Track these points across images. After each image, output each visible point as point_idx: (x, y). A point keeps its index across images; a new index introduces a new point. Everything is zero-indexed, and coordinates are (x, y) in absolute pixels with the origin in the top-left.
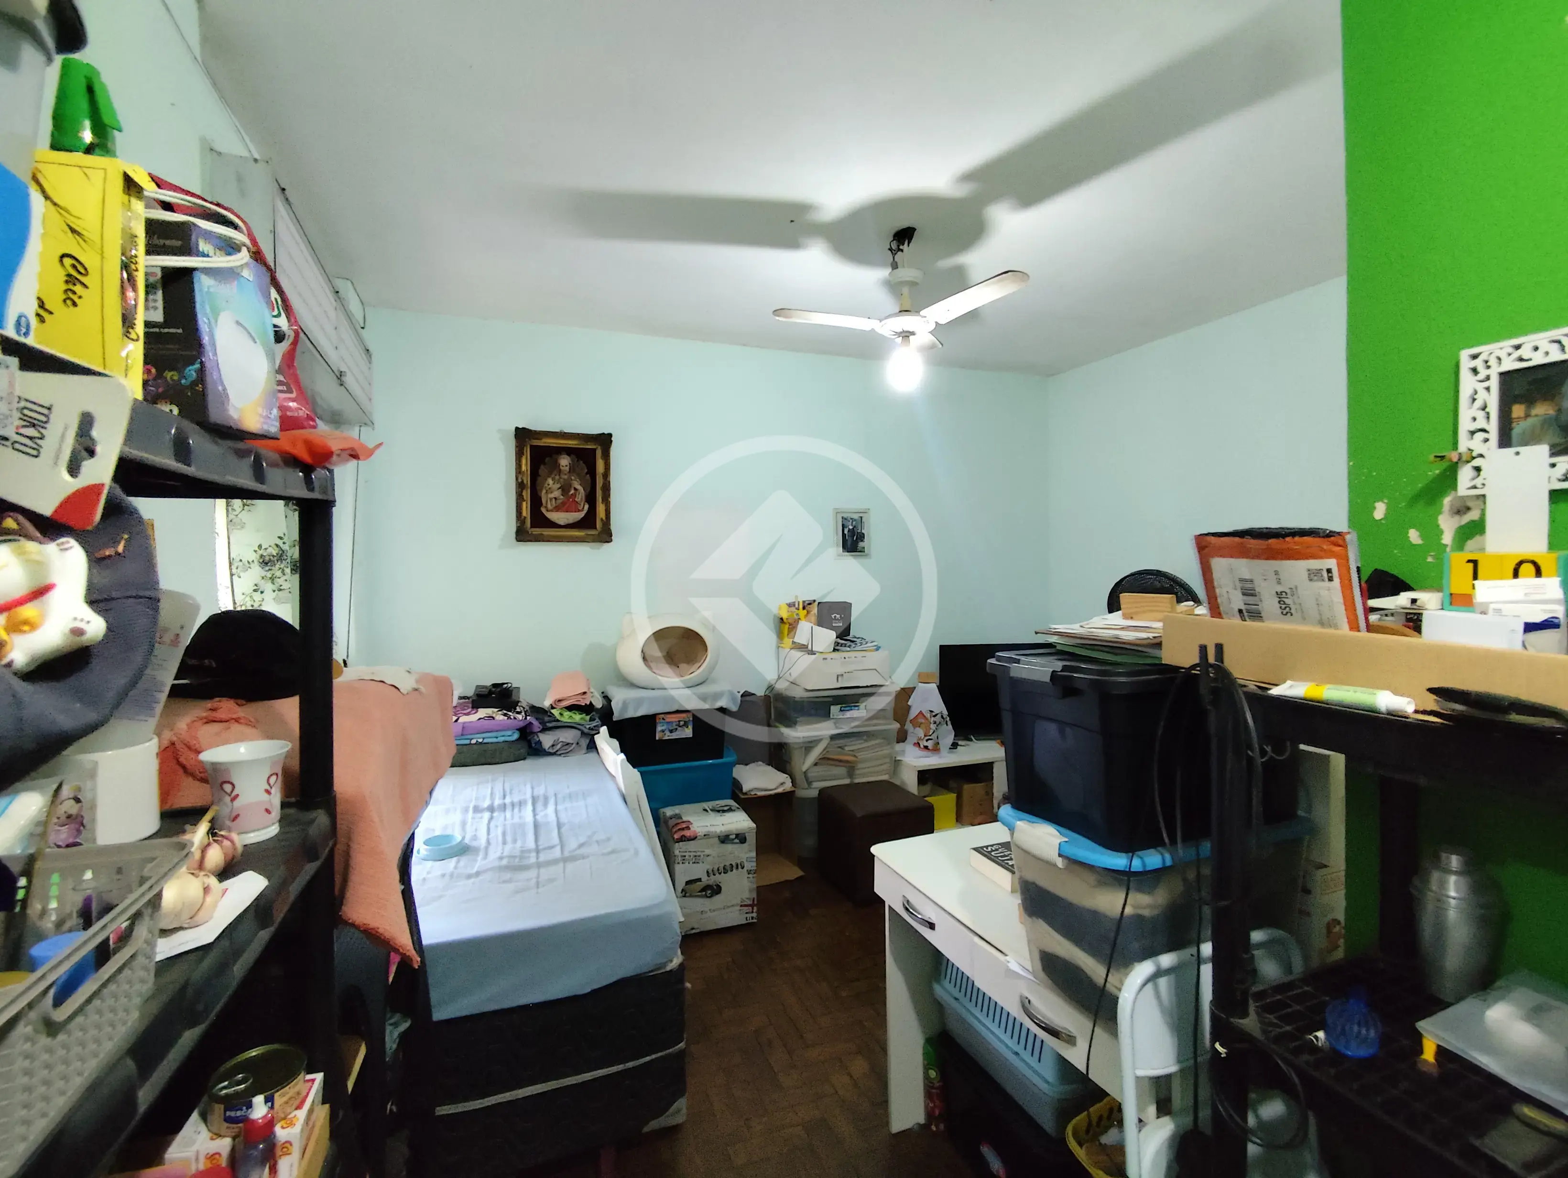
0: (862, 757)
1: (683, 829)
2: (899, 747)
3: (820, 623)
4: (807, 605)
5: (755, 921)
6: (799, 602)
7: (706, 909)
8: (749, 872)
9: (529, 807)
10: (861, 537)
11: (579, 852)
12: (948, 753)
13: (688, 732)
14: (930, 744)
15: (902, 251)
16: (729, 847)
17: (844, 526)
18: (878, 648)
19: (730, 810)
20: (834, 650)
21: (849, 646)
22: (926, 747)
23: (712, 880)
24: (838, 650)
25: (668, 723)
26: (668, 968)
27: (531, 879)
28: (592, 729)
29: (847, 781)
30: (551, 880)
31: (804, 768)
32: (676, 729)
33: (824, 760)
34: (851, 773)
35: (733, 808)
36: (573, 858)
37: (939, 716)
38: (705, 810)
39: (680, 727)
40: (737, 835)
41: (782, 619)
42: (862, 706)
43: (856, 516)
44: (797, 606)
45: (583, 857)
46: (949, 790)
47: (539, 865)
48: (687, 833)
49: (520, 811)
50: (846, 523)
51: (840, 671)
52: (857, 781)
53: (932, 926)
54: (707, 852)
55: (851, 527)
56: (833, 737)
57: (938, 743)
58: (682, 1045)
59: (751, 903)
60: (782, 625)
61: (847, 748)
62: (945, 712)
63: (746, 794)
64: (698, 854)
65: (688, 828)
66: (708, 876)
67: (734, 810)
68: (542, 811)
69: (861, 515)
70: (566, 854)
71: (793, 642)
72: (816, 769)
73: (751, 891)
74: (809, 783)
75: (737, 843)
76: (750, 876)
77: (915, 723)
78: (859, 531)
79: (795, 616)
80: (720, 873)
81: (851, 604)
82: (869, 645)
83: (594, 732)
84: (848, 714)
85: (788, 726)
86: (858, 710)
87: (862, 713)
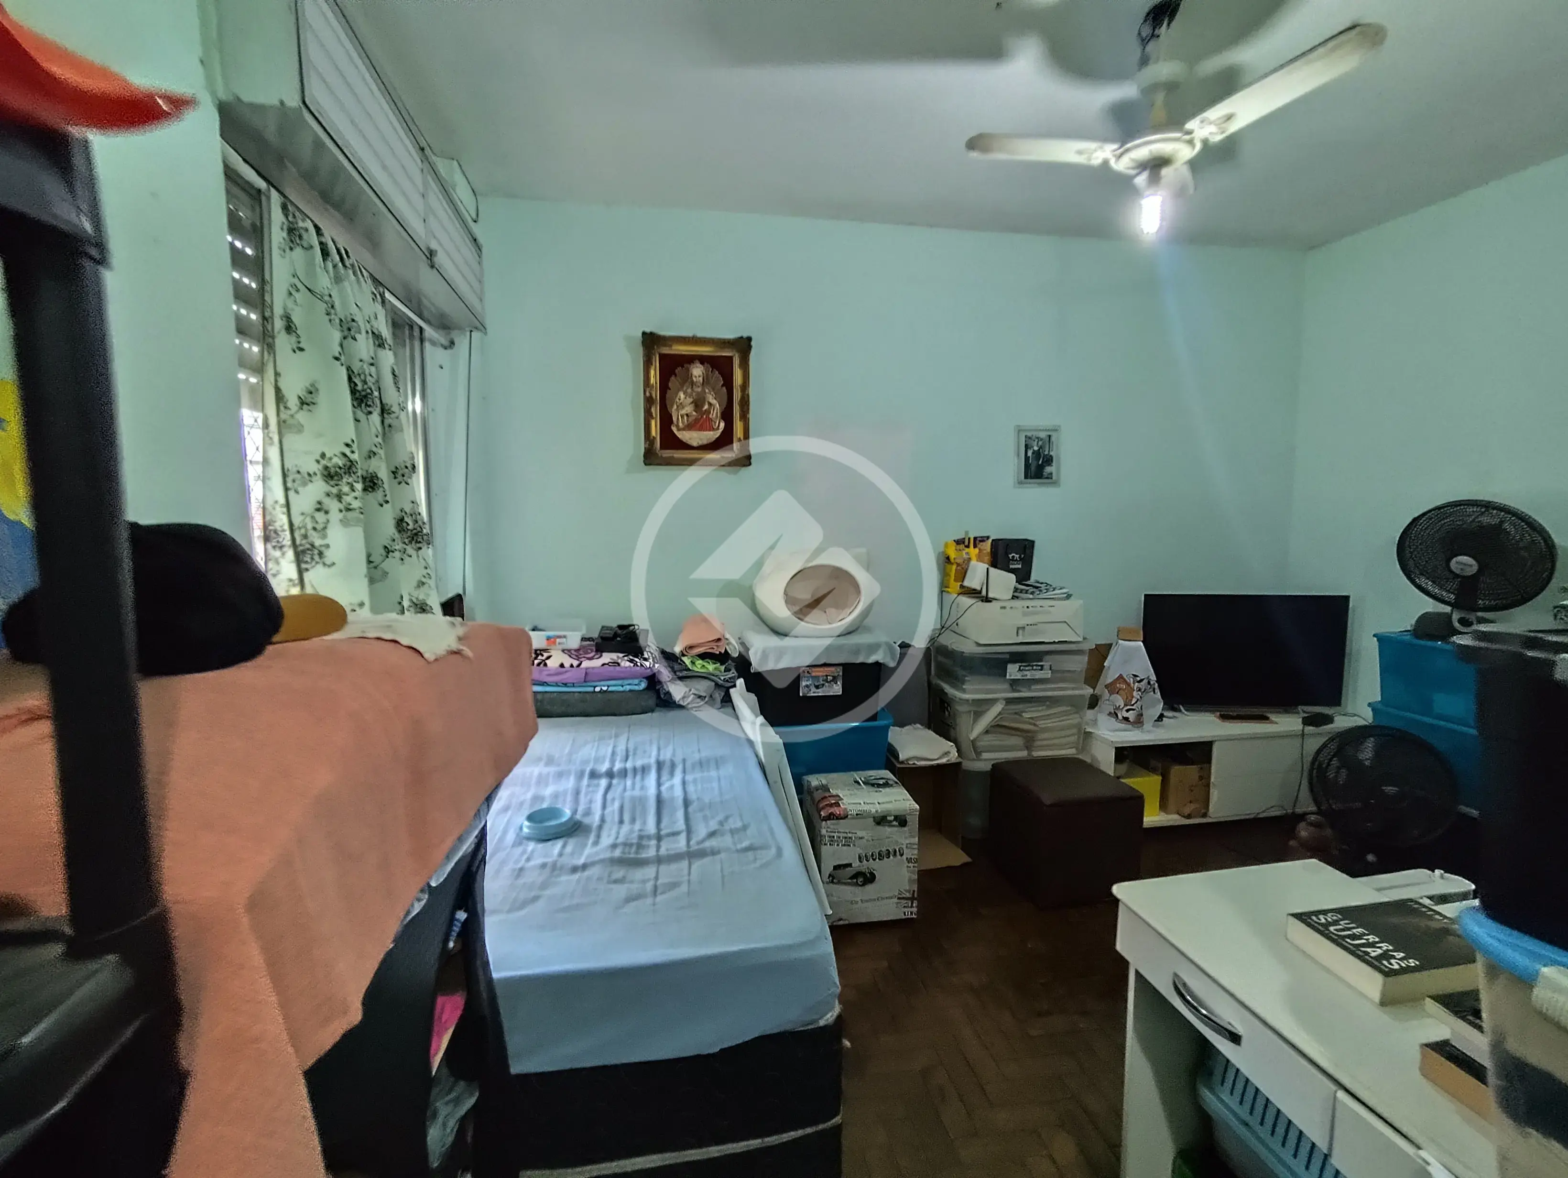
0: (1043, 726)
1: (831, 805)
2: (1090, 714)
3: (994, 564)
4: (978, 541)
5: (914, 916)
6: (969, 539)
7: (858, 899)
8: (909, 860)
9: (653, 775)
10: (1049, 460)
11: (707, 844)
12: (1153, 726)
14: (1131, 715)
15: (1158, 36)
16: (886, 830)
18: (1069, 596)
19: (886, 785)
20: (1014, 597)
21: (1032, 593)
22: (1126, 719)
23: (865, 866)
24: (1017, 597)
26: (822, 1023)
27: (649, 880)
28: (727, 681)
29: (1023, 754)
31: (973, 736)
33: (996, 727)
34: (1029, 745)
35: (890, 782)
36: (702, 854)
37: (1145, 681)
38: (857, 782)
40: (896, 818)
41: (948, 558)
42: (1046, 664)
43: (1043, 435)
44: (966, 543)
45: (714, 852)
46: (1154, 770)
47: (659, 860)
48: (836, 811)
49: (643, 779)
50: (1030, 442)
51: (1021, 623)
52: (1037, 754)
53: (1235, 1038)
54: (860, 834)
55: (1036, 448)
56: (1009, 701)
57: (1142, 715)
58: (837, 1120)
59: (911, 896)
60: (949, 566)
61: (1025, 716)
62: (1153, 678)
63: (902, 762)
64: (850, 835)
65: (837, 805)
66: (860, 861)
67: (892, 786)
68: (668, 780)
69: (1049, 433)
70: (694, 847)
71: (962, 586)
72: (989, 737)
73: (910, 881)
74: (978, 753)
75: (896, 826)
76: (910, 865)
77: (1112, 688)
78: (1046, 453)
79: (965, 556)
80: (874, 860)
82: (1056, 592)
83: (730, 684)
84: (1029, 675)
85: (954, 686)
86: (1041, 670)
87: (1046, 674)
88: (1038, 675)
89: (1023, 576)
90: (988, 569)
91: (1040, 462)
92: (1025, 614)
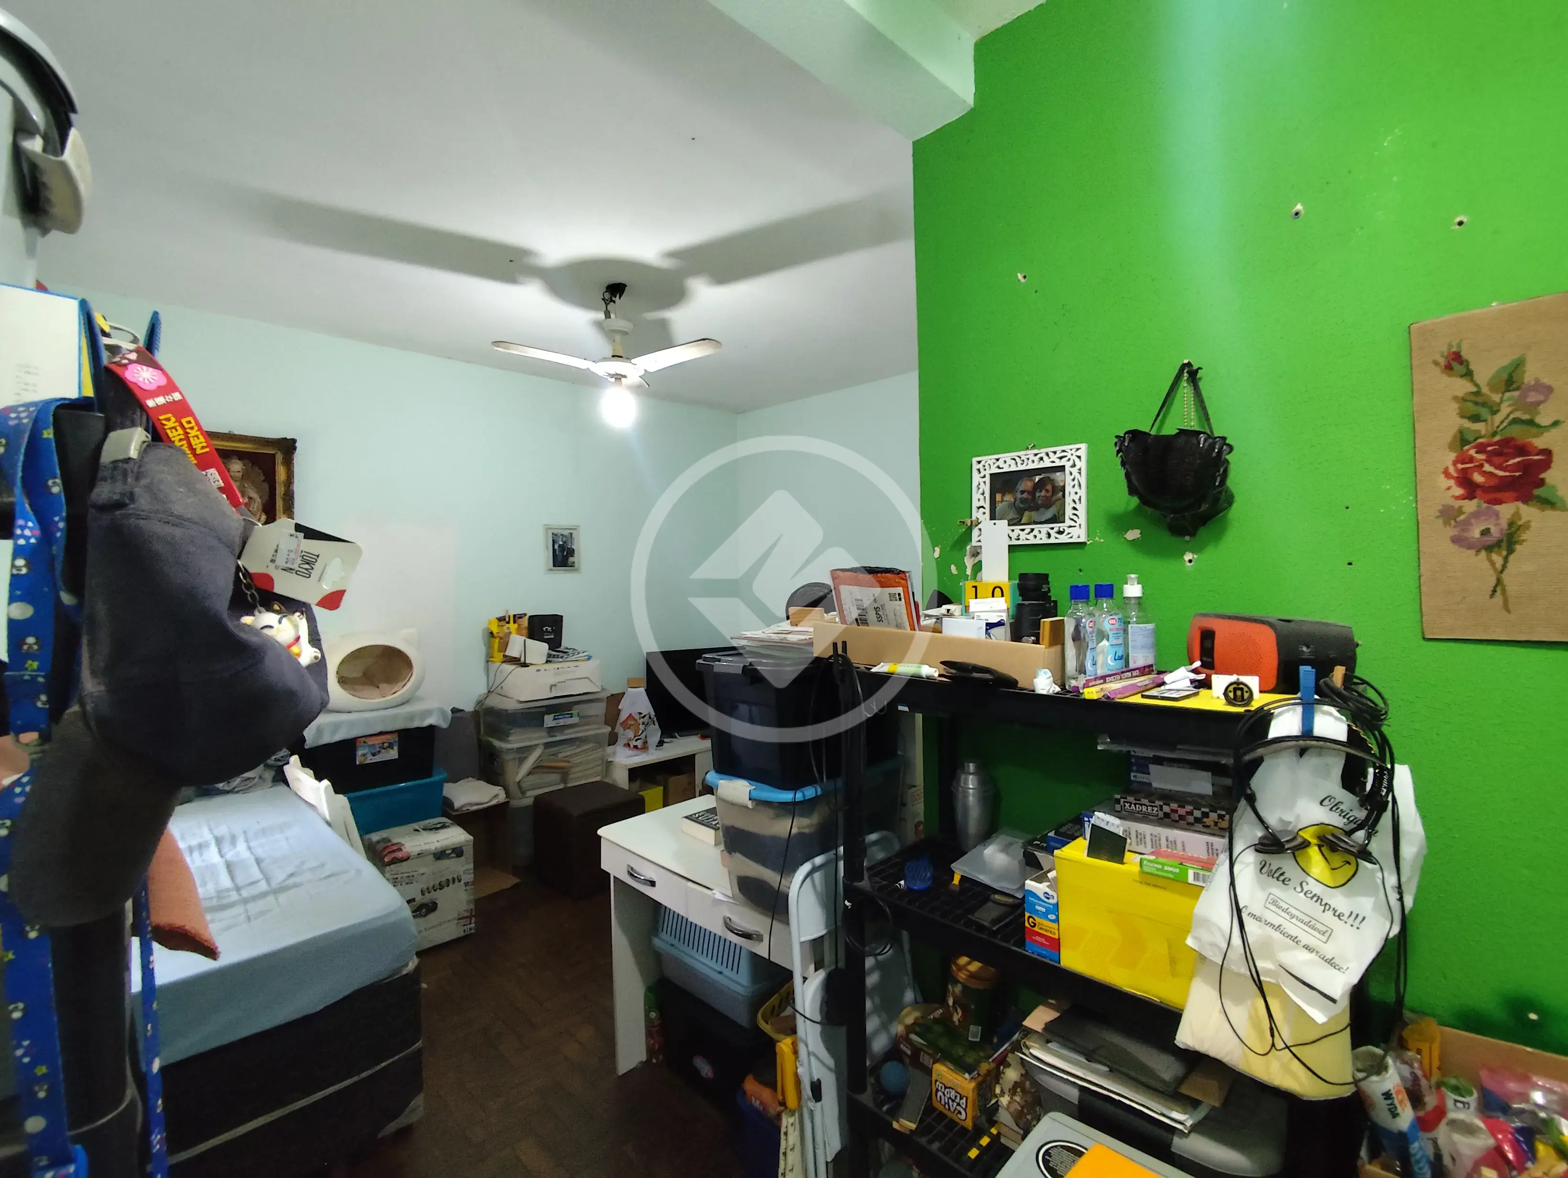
0: (577, 761)
1: (394, 851)
2: (610, 749)
3: (531, 636)
4: (517, 618)
5: (473, 931)
6: (509, 616)
7: (422, 929)
8: (466, 884)
9: (213, 849)
10: (571, 552)
11: (292, 881)
12: (656, 750)
13: (393, 754)
14: (639, 743)
15: (614, 302)
16: (445, 863)
17: (554, 542)
18: (589, 658)
19: (444, 826)
20: (547, 662)
21: (562, 657)
22: (636, 747)
23: (427, 898)
24: (550, 661)
25: (370, 746)
26: (404, 972)
27: (240, 914)
28: (279, 760)
29: (561, 786)
30: (262, 913)
31: (518, 779)
32: (379, 751)
33: (538, 768)
34: (564, 779)
35: (447, 825)
36: (282, 889)
37: (647, 716)
38: (417, 830)
39: (384, 749)
40: (454, 850)
41: (492, 633)
42: (574, 712)
43: (566, 533)
44: (507, 620)
45: (296, 886)
46: (659, 785)
47: (245, 901)
48: (399, 855)
49: (201, 855)
50: (556, 538)
51: (553, 681)
52: (570, 785)
53: (653, 884)
54: (422, 870)
55: (561, 543)
56: (547, 745)
57: (647, 742)
58: (419, 1044)
59: (469, 914)
60: (493, 639)
61: (560, 755)
62: (653, 713)
63: (457, 810)
64: (411, 874)
65: (400, 850)
66: (423, 894)
67: (449, 826)
68: (229, 851)
69: (571, 531)
70: (275, 884)
71: (505, 656)
72: (531, 777)
73: (468, 902)
74: (523, 793)
75: (453, 857)
76: (468, 888)
77: (626, 725)
79: (507, 631)
80: (435, 891)
81: (562, 616)
82: (581, 655)
83: (281, 763)
84: (562, 722)
85: (500, 739)
86: (571, 717)
87: (575, 720)
88: (569, 721)
89: (555, 644)
90: (525, 641)
91: (565, 553)
92: (556, 674)
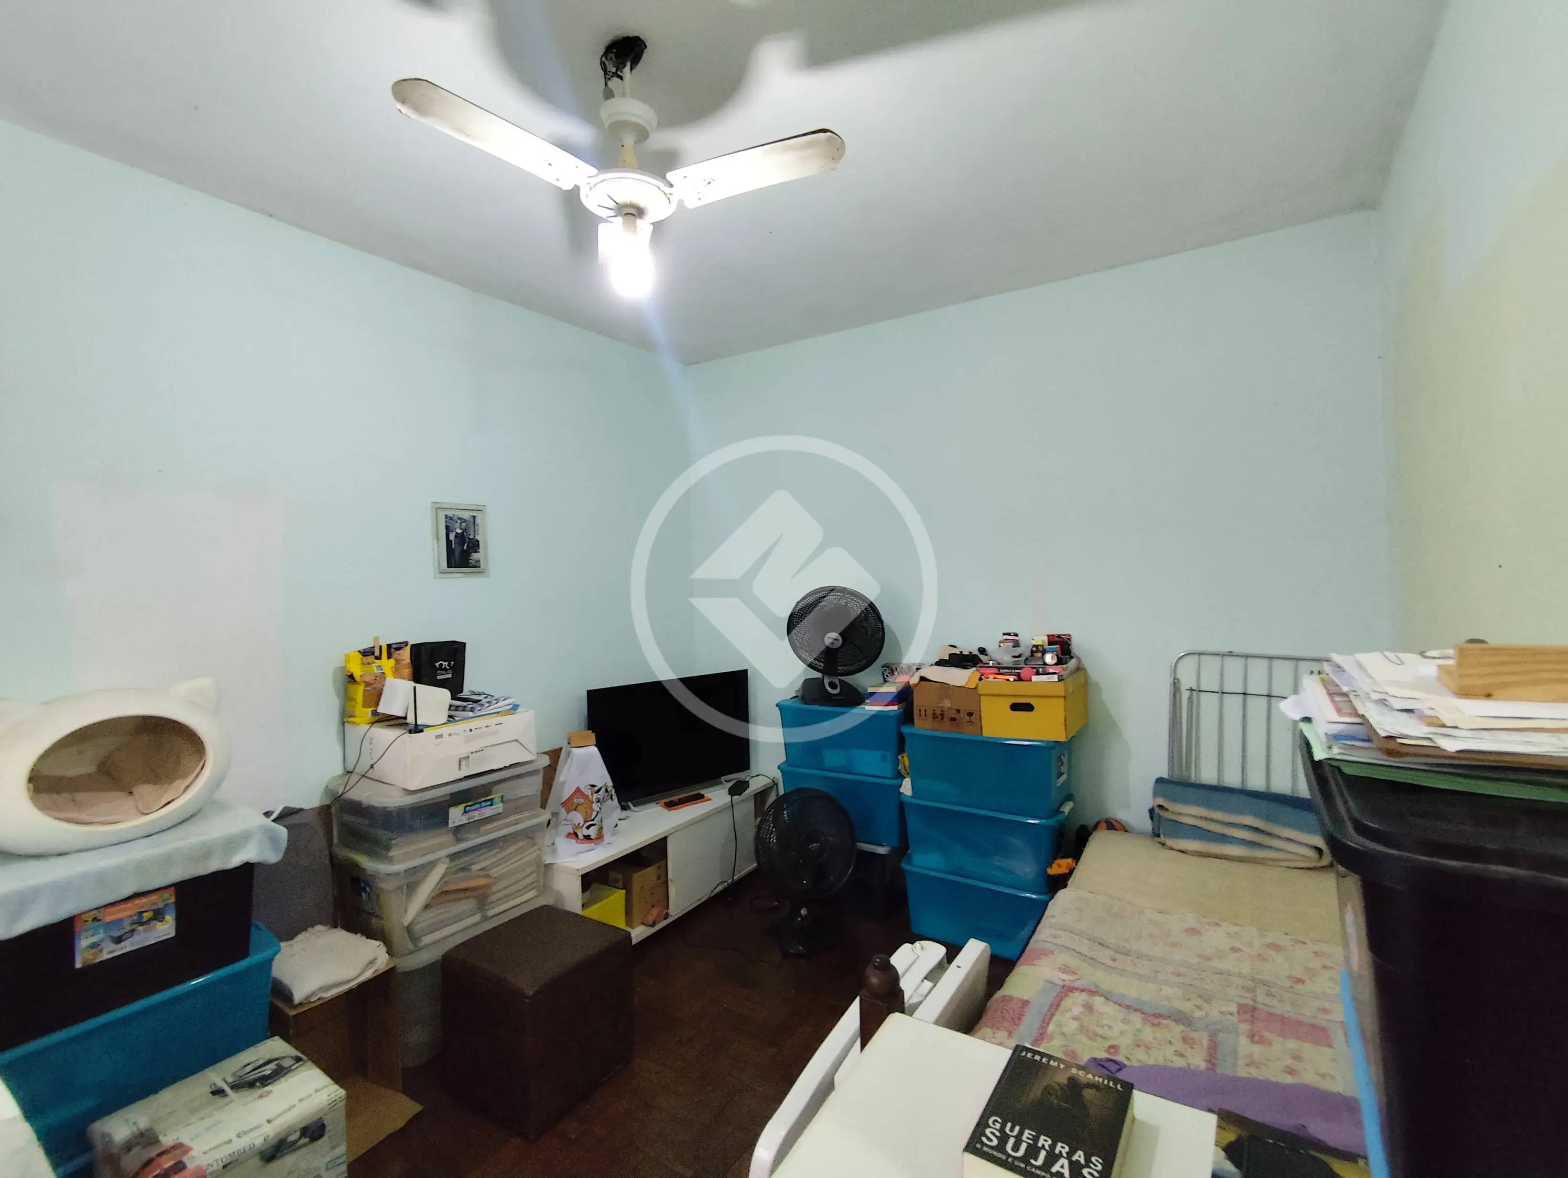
0: (500, 874)
1: (167, 1174)
2: (547, 845)
4: (392, 649)
6: (380, 648)
10: (475, 546)
12: (616, 836)
13: (166, 929)
14: (592, 832)
15: (621, 78)
16: (285, 1162)
17: (448, 529)
18: (515, 707)
19: (280, 1072)
20: (450, 719)
21: (472, 710)
22: (587, 837)
24: (455, 718)
25: (107, 926)
29: (476, 919)
31: (407, 919)
32: (131, 932)
33: (439, 897)
34: (482, 903)
35: (287, 1063)
37: (603, 790)
38: (218, 1092)
39: (142, 924)
40: (303, 1131)
41: (351, 676)
42: (496, 796)
43: (466, 515)
44: (377, 653)
46: (617, 885)
51: (463, 751)
52: (497, 922)
55: (459, 531)
56: (453, 857)
57: (601, 828)
60: (352, 687)
61: (475, 868)
62: (610, 783)
63: (301, 1004)
65: (179, 1166)
67: (289, 1067)
71: (377, 714)
72: (430, 913)
74: (420, 942)
77: (569, 805)
78: (471, 537)
79: (377, 672)
81: (465, 644)
82: (501, 703)
84: (477, 815)
85: (371, 854)
86: (491, 805)
87: (498, 808)
88: (488, 812)
89: (455, 686)
90: (415, 688)
91: (465, 547)
92: (468, 740)
